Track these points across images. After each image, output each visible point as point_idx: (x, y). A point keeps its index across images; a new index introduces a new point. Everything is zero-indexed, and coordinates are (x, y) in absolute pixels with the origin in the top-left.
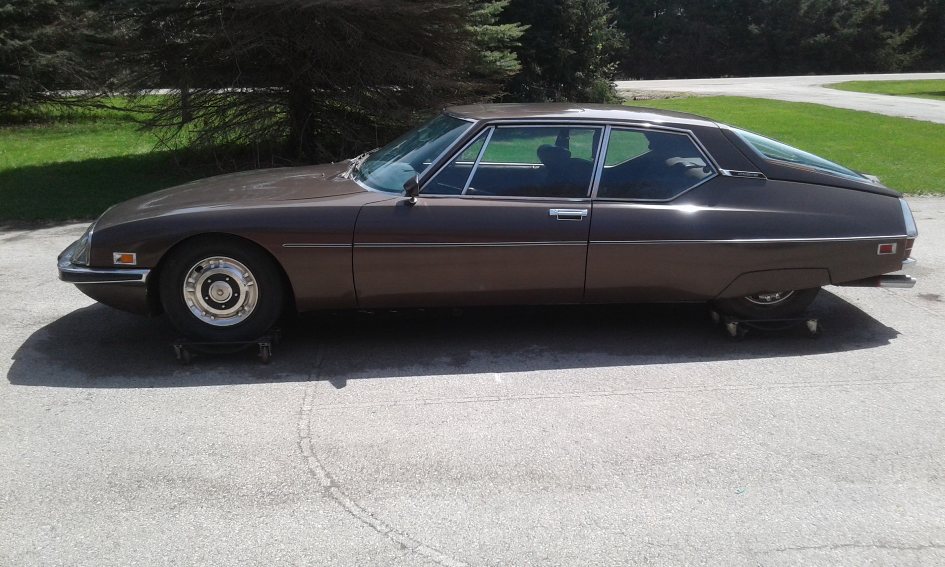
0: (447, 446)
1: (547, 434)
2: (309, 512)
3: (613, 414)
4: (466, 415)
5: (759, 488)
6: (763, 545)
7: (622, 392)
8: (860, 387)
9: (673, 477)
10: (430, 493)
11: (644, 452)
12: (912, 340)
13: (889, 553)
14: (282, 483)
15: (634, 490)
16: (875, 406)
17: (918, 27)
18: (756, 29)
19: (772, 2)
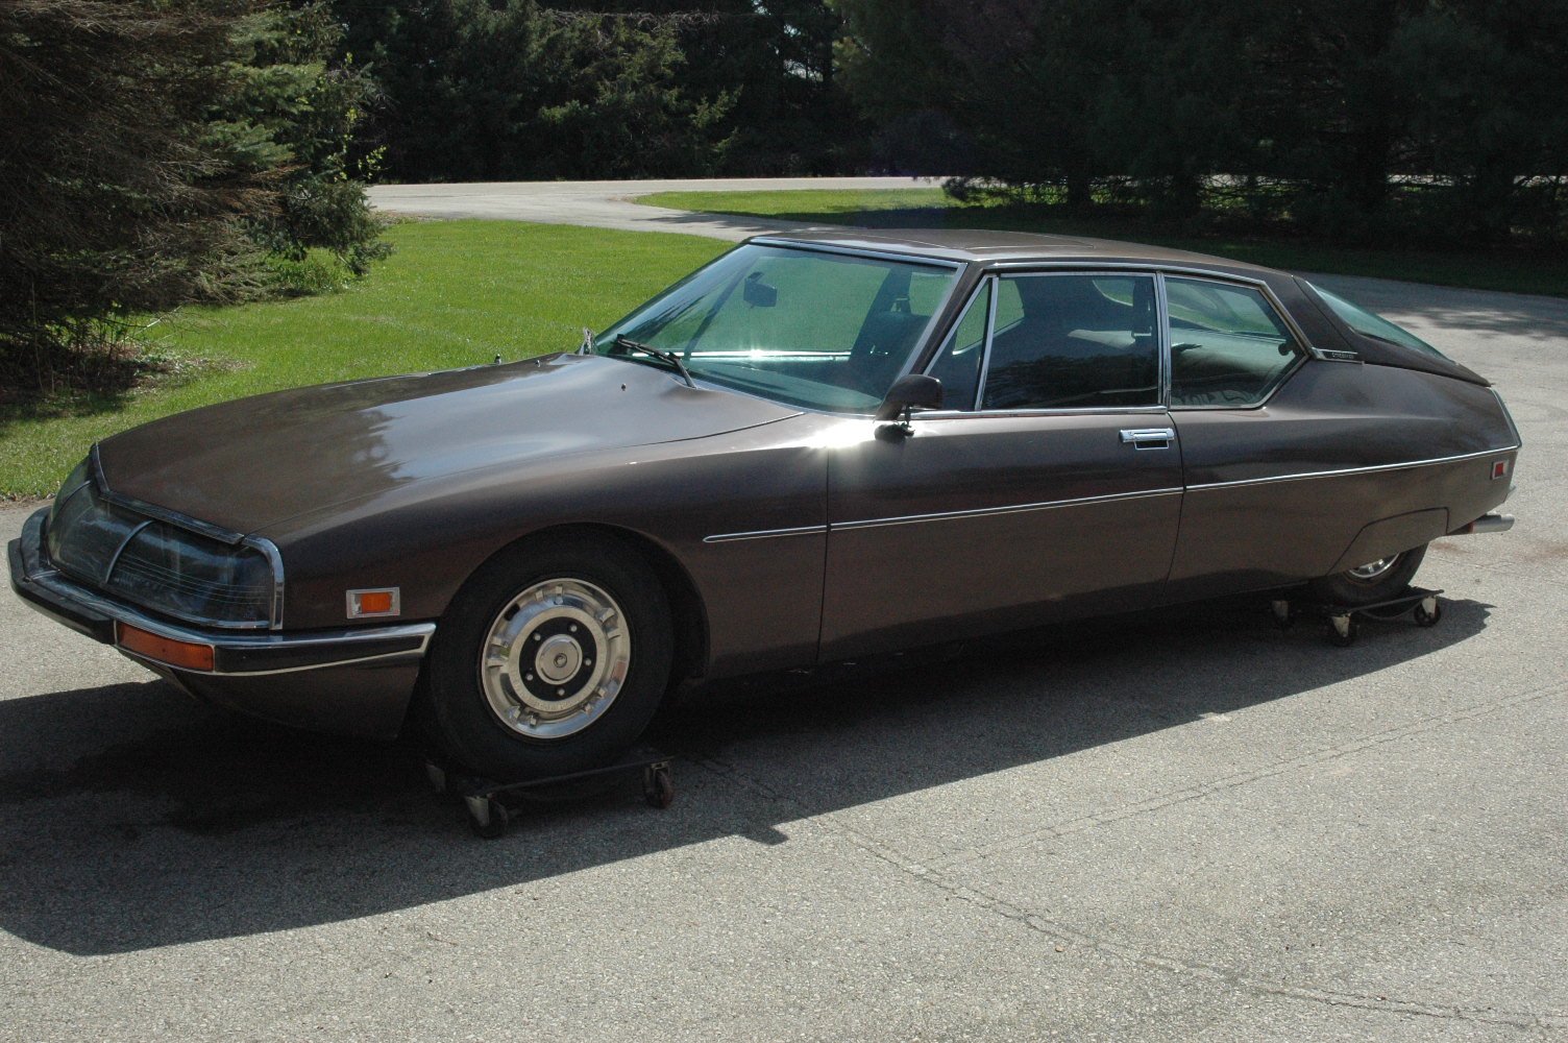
17: (736, 92)
18: (452, 87)
19: (475, 35)
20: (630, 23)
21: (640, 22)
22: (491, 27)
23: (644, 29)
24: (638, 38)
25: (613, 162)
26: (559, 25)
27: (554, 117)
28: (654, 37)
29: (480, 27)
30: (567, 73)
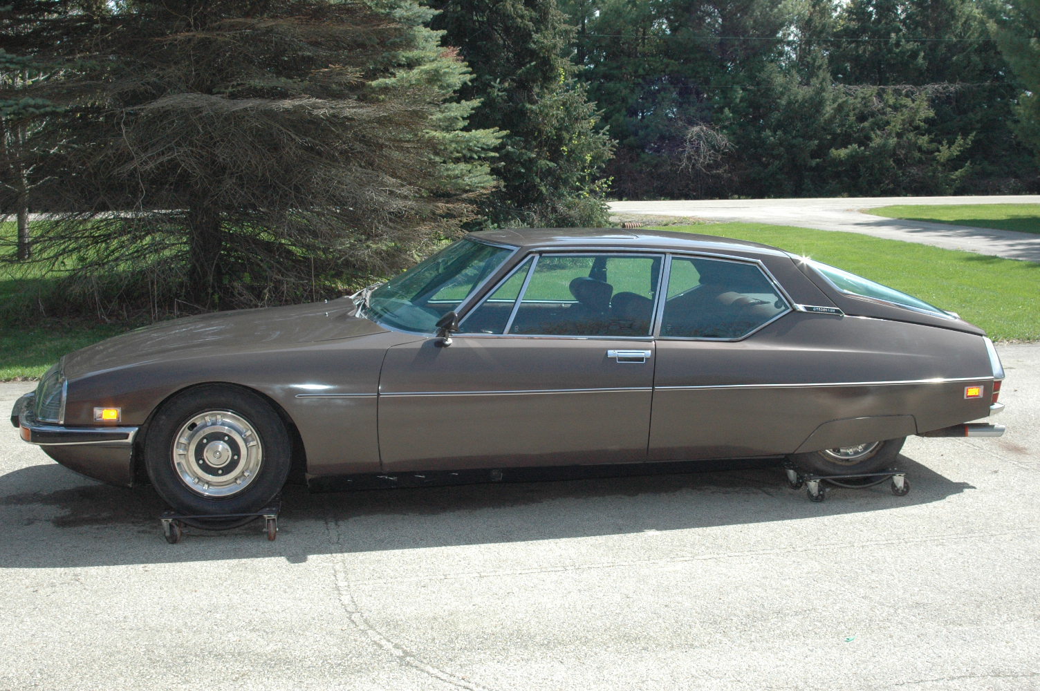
0: (521, 616)
1: (632, 600)
2: (391, 679)
3: (700, 578)
4: (533, 586)
5: (868, 636)
6: (882, 682)
7: (704, 557)
8: (956, 540)
9: (778, 632)
10: (519, 658)
11: (742, 611)
12: (1004, 494)
13: (1003, 681)
14: (347, 655)
15: (740, 645)
16: (975, 557)
17: (969, 137)
18: (772, 136)
19: (789, 103)
20: (897, 93)
21: (904, 92)
22: (800, 98)
23: (907, 96)
24: (903, 102)
25: (882, 185)
26: (846, 94)
27: (839, 155)
28: (913, 101)
29: (792, 97)
30: (851, 127)
